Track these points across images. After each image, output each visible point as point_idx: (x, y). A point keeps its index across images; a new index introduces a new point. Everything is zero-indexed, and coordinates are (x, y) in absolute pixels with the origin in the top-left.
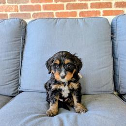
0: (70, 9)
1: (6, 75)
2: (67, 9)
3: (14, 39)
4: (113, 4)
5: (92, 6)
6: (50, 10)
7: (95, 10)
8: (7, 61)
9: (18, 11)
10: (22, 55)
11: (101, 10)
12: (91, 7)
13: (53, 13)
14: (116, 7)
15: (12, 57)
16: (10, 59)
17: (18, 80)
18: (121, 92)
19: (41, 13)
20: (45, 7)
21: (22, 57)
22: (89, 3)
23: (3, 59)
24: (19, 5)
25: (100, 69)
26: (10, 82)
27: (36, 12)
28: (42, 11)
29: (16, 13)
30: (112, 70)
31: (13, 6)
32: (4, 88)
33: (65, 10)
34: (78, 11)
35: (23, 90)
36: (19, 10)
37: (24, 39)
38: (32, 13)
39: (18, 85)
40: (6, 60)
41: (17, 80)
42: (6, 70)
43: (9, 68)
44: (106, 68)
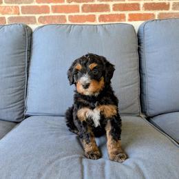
0: (87, 12)
1: (9, 96)
2: (83, 11)
3: (17, 51)
4: (141, 6)
5: (116, 7)
6: (61, 12)
7: (119, 12)
8: (9, 79)
9: (19, 14)
10: (28, 71)
11: (127, 13)
12: (114, 9)
13: (64, 16)
14: (146, 9)
15: (15, 73)
16: (13, 76)
17: (24, 102)
18: (148, 115)
19: (49, 17)
20: (55, 9)
21: (28, 74)
22: (111, 4)
23: (4, 75)
24: (20, 6)
25: (124, 86)
26: (14, 105)
27: (43, 15)
28: (51, 14)
29: (16, 16)
30: (138, 88)
31: (12, 7)
32: (7, 112)
33: (81, 13)
34: (98, 14)
35: (30, 114)
36: (20, 12)
37: (30, 51)
38: (37, 16)
39: (23, 108)
40: (8, 77)
41: (22, 101)
42: (8, 90)
43: (13, 87)
44: (131, 86)
